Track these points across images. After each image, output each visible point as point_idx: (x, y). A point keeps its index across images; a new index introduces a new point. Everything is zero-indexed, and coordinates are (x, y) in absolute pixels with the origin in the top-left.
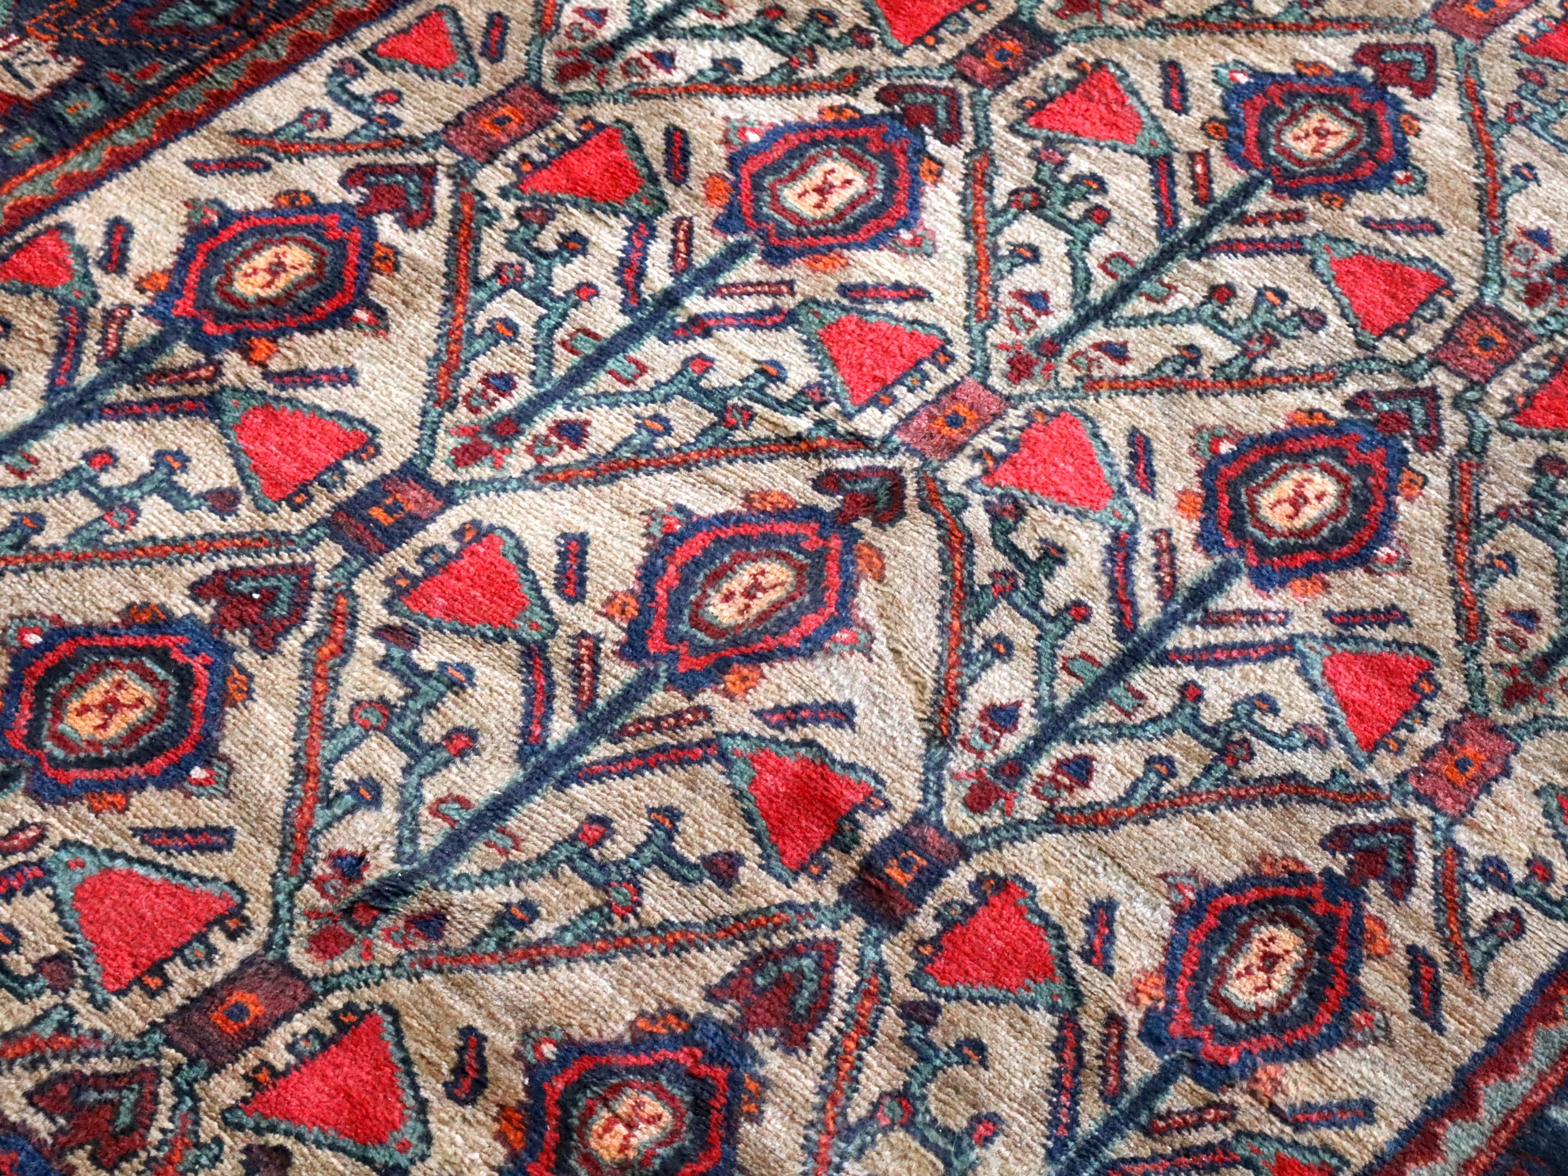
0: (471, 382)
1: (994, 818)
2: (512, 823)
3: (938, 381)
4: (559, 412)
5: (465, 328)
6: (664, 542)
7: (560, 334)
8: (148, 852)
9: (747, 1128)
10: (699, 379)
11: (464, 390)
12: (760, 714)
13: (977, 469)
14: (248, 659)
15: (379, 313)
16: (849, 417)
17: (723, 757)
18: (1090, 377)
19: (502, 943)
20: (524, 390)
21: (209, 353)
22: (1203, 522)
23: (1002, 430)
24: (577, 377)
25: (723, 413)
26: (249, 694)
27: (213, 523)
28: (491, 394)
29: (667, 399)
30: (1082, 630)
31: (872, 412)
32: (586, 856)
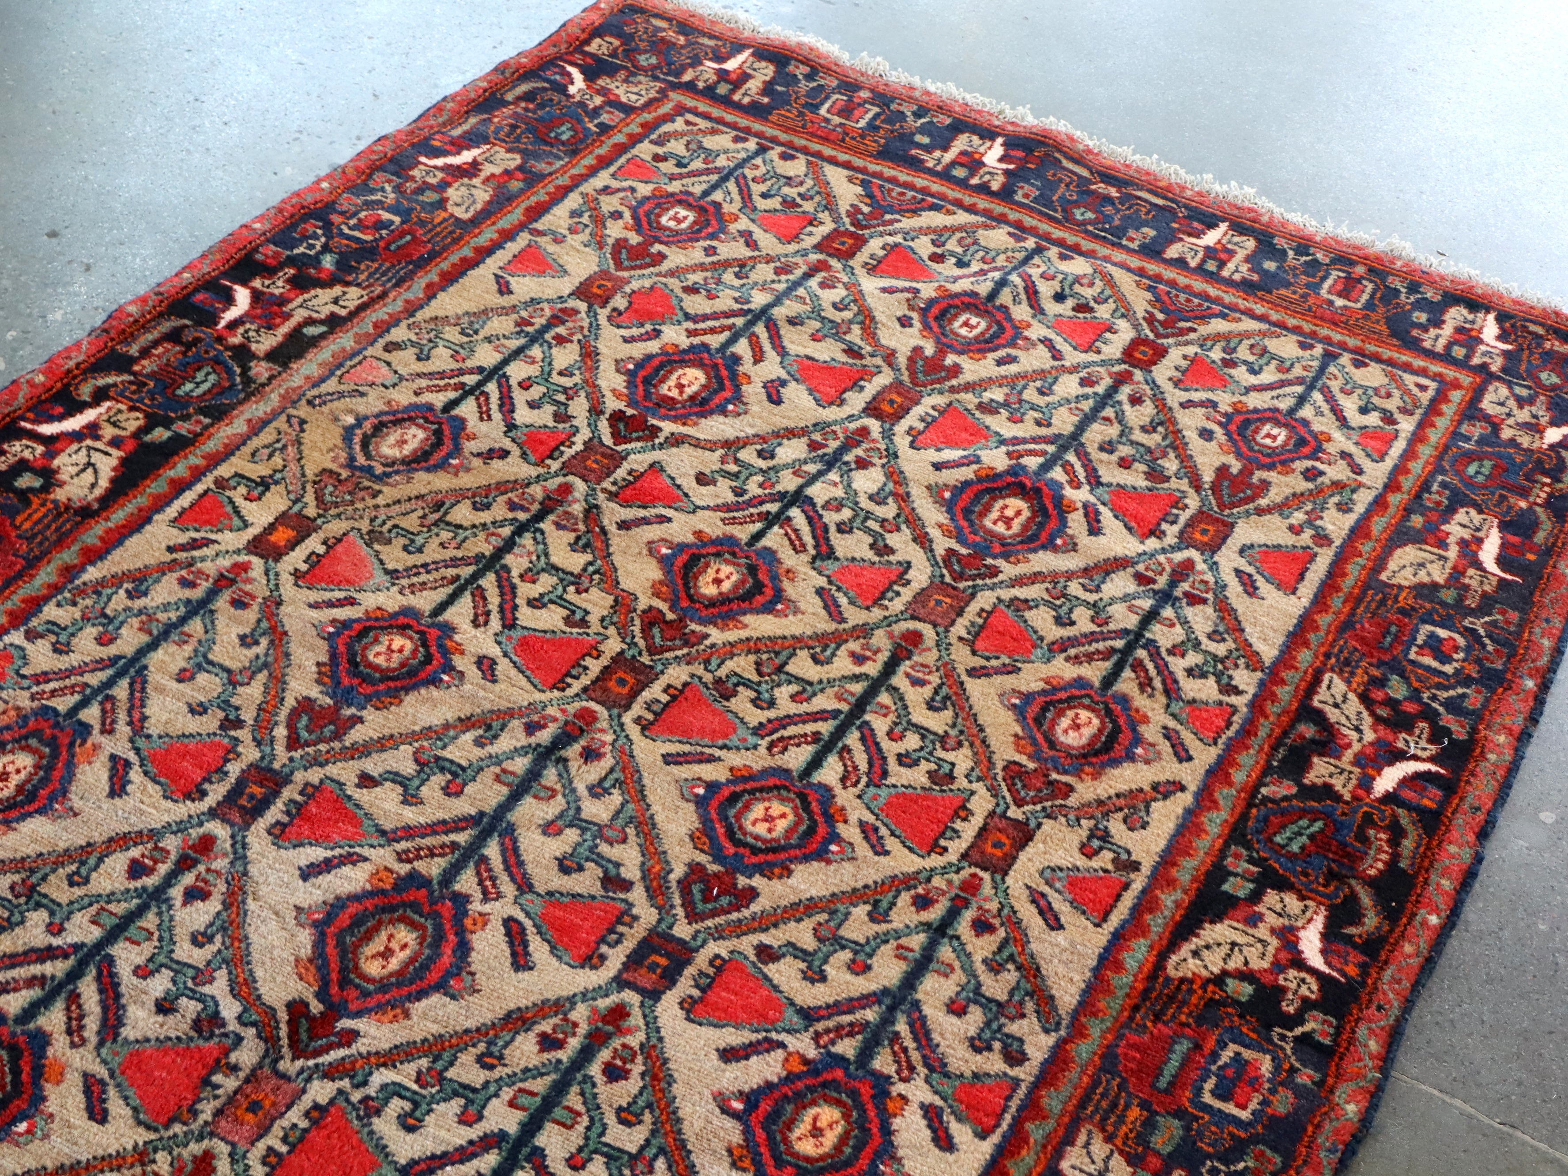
0: (637, 1068)
1: (195, 833)
2: (505, 790)
3: (273, 1140)
4: (563, 1056)
5: (657, 1113)
6: (460, 969)
7: (585, 1121)
8: (707, 751)
9: (324, 658)
10: (466, 1107)
11: (639, 1059)
12: (366, 859)
13: (233, 1057)
14: (703, 858)
15: (726, 1110)
16: (340, 1092)
17: (383, 833)
18: (143, 1164)
19: (489, 727)
20: (595, 1069)
21: (829, 1054)
22: (43, 1055)
23: (216, 1097)
24: (559, 1089)
25: (441, 1078)
26: (692, 837)
27: (766, 938)
28: (619, 1062)
29: (486, 1084)
30: (140, 960)
31: (323, 1100)
32: (455, 775)
